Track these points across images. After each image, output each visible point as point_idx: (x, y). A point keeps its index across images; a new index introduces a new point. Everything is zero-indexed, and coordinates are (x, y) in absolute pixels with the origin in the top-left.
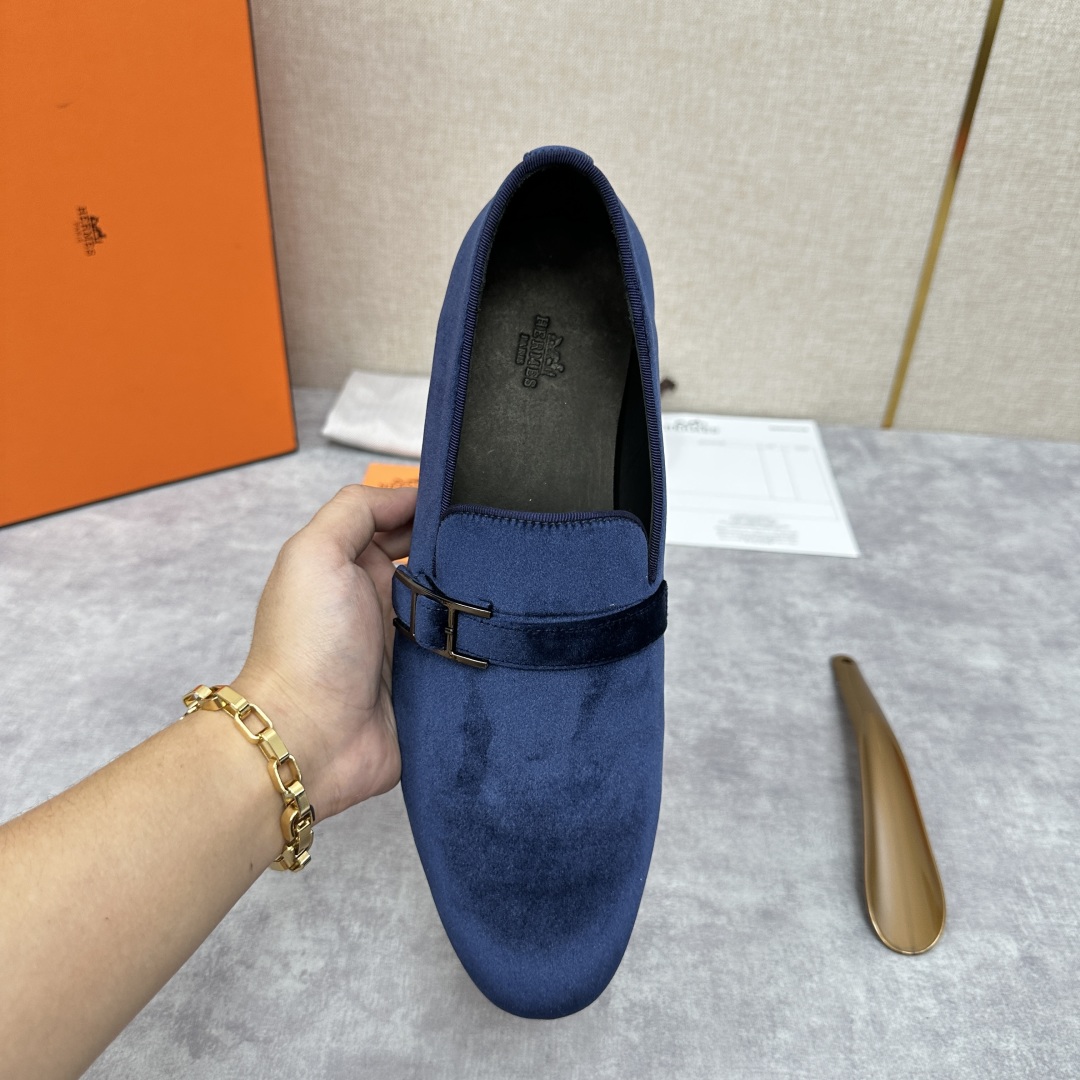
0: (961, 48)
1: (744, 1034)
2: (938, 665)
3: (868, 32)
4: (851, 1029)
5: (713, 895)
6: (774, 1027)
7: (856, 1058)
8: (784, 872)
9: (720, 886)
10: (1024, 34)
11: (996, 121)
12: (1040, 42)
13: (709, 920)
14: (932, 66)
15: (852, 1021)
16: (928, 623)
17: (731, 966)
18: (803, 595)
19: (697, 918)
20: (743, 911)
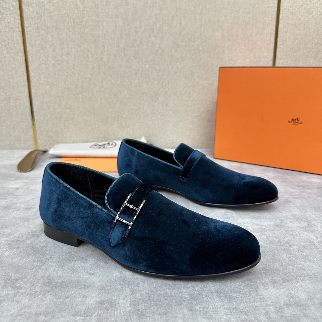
0: (270, 44)
1: (282, 248)
2: (303, 182)
3: (246, 42)
4: (315, 244)
5: (259, 223)
6: (291, 246)
7: (320, 250)
8: (278, 218)
9: (260, 221)
10: (284, 39)
11: (282, 61)
12: (289, 42)
13: (260, 227)
14: (263, 49)
15: (314, 243)
16: (296, 176)
17: (271, 235)
18: (258, 173)
19: (256, 227)
20: (270, 226)
